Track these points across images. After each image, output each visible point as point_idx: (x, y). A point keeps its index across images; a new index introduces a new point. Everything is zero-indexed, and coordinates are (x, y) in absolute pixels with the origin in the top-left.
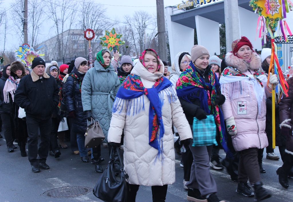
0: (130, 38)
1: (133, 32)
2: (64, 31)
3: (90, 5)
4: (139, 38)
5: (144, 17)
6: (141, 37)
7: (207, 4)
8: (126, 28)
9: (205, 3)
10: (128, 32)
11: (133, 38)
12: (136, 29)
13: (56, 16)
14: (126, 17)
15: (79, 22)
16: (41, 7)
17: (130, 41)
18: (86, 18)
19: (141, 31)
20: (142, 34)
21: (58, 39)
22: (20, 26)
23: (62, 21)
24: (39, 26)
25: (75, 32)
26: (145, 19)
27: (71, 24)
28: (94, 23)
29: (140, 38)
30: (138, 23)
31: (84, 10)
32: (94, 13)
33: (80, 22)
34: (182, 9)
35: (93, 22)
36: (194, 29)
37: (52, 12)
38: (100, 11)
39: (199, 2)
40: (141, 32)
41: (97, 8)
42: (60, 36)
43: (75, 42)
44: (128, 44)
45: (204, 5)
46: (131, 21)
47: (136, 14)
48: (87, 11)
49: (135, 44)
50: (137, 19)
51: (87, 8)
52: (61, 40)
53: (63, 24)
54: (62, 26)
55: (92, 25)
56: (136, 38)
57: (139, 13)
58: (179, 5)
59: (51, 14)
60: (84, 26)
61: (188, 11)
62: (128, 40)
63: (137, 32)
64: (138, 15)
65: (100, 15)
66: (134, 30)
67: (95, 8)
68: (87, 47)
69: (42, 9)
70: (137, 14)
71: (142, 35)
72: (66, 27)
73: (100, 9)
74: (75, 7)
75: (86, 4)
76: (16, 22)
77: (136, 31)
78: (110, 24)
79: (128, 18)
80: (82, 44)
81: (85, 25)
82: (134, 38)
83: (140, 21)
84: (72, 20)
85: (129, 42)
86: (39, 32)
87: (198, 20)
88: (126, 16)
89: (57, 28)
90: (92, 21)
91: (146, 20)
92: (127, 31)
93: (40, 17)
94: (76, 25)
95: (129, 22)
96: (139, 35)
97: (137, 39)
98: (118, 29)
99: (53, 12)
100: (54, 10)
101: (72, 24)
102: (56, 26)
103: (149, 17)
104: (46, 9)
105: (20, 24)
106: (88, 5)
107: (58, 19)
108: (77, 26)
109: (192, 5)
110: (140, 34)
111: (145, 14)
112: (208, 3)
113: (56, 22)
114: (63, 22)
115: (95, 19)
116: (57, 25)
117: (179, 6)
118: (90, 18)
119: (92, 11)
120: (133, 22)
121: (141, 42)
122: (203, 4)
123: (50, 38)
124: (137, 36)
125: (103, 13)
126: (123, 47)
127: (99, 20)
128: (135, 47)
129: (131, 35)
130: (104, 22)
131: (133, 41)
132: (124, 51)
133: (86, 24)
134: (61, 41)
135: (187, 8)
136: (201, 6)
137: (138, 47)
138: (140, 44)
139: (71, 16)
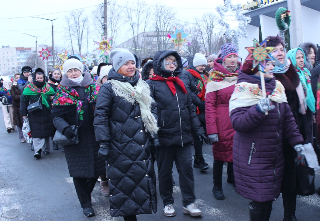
0: (200, 37)
1: (201, 33)
2: (139, 34)
3: (162, 9)
4: (208, 38)
5: (212, 18)
6: (209, 36)
7: (271, 4)
8: (195, 29)
9: (269, 3)
10: (197, 32)
11: (202, 37)
12: (204, 29)
13: (132, 20)
14: (195, 19)
15: (152, 25)
16: (118, 12)
17: (199, 41)
18: (159, 21)
19: (209, 31)
20: (210, 33)
21: (134, 41)
22: (100, 30)
23: (137, 24)
24: (117, 30)
25: (150, 34)
26: (213, 20)
27: (146, 26)
28: (166, 25)
29: (209, 37)
30: (206, 23)
31: (157, 13)
32: (166, 16)
33: (153, 24)
34: (247, 9)
35: (165, 24)
36: (258, 28)
37: (129, 17)
38: (171, 14)
39: (262, 2)
40: (209, 32)
41: (169, 11)
42: (136, 38)
43: (149, 43)
44: (197, 44)
45: (267, 5)
46: (200, 22)
47: (204, 15)
48: (159, 14)
49: (204, 44)
50: (205, 20)
51: (160, 11)
52: (137, 41)
53: (138, 27)
54: (137, 29)
55: (164, 27)
56: (205, 37)
57: (207, 14)
58: (244, 6)
59: (127, 19)
60: (157, 28)
61: (252, 11)
62: (197, 40)
63: (206, 32)
64: (206, 17)
65: (171, 18)
66: (203, 30)
67: (167, 11)
68: (160, 47)
69: (119, 14)
70: (205, 15)
71: (210, 35)
72: (141, 30)
73: (171, 12)
74: (148, 11)
75: (158, 8)
76: (97, 27)
77: (204, 31)
78: (180, 25)
79: (197, 20)
80: (156, 44)
81: (158, 28)
82: (203, 37)
83: (208, 22)
84: (146, 23)
85: (199, 42)
86: (117, 35)
87: (262, 18)
88: (195, 18)
89: (133, 31)
90: (164, 23)
91: (213, 21)
92: (197, 31)
93: (118, 22)
94: (150, 27)
95: (198, 23)
96: (207, 34)
97: (206, 39)
98: (188, 29)
99: (129, 16)
100: (130, 14)
101: (146, 27)
102: (132, 29)
103: (216, 18)
104: (123, 14)
105: (100, 29)
106: (161, 9)
107: (134, 23)
108: (151, 29)
109: (256, 5)
110: (208, 34)
111: (213, 15)
112: (271, 2)
113: (132, 26)
114: (138, 25)
115: (167, 21)
116: (133, 28)
117: (244, 7)
118: (163, 21)
119: (164, 15)
120: (201, 23)
121: (209, 41)
122: (267, 3)
123: (127, 40)
124: (205, 36)
125: (174, 16)
126: (193, 47)
127: (170, 22)
128: (204, 46)
129: (200, 35)
130: (175, 24)
131: (202, 40)
132: (194, 50)
133: (158, 26)
134: (137, 43)
135: (252, 9)
136: (265, 6)
137: (207, 46)
138: (209, 43)
139: (145, 19)
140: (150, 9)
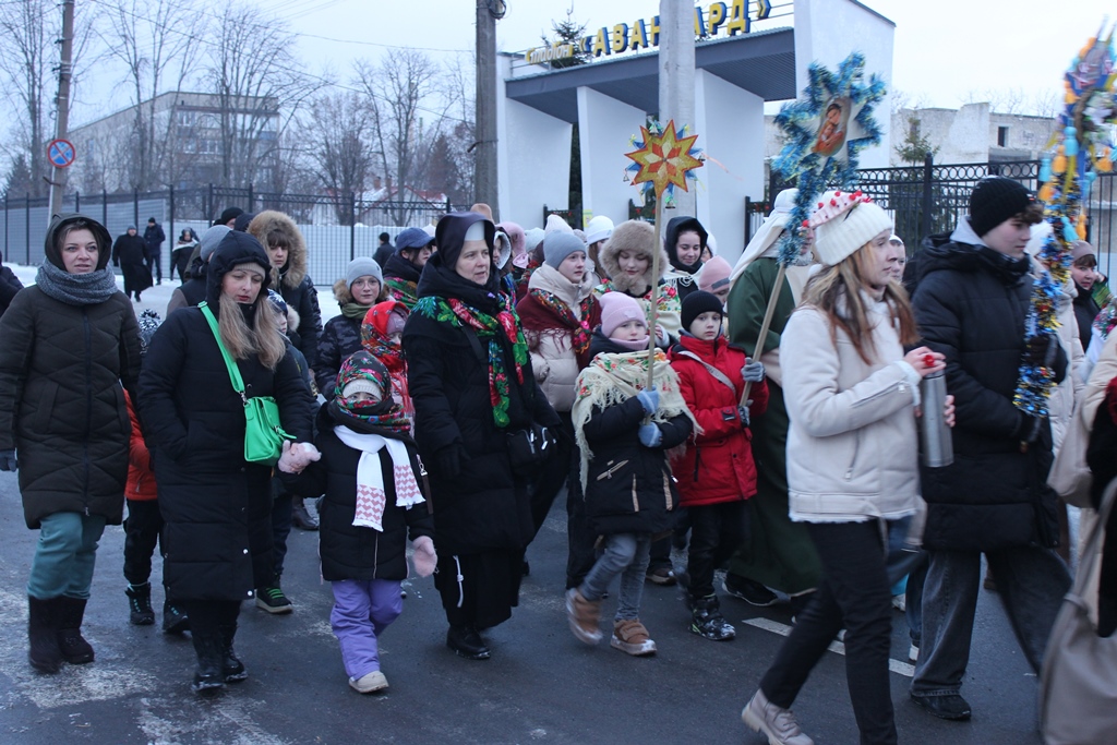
0: (369, 130)
1: (377, 114)
2: (158, 94)
3: (247, 20)
4: (397, 135)
5: (416, 69)
6: (404, 130)
7: (614, 56)
8: (356, 99)
9: (608, 53)
10: (361, 112)
11: (379, 131)
12: (388, 104)
13: (134, 48)
14: (357, 66)
15: (207, 72)
16: (89, 16)
17: (366, 142)
18: (231, 61)
19: (403, 111)
20: (406, 116)
21: (138, 121)
22: (16, 73)
23: (152, 64)
24: (79, 78)
25: (190, 101)
26: (419, 75)
27: (183, 76)
28: (257, 76)
29: (400, 132)
30: (396, 85)
31: (227, 33)
32: (257, 46)
33: (212, 70)
34: (541, 64)
35: (252, 74)
36: (571, 126)
37: (125, 36)
38: (277, 42)
39: (590, 46)
40: (404, 116)
41: (269, 31)
42: (146, 111)
43: (190, 134)
44: (359, 151)
45: (604, 58)
46: (375, 79)
47: (391, 57)
48: (235, 36)
49: (382, 153)
50: (393, 73)
51: (237, 28)
52: (149, 126)
53: (156, 76)
54: (152, 82)
55: (250, 82)
56: (388, 131)
57: (399, 54)
58: (530, 52)
59: (120, 41)
60: (224, 84)
61: (557, 71)
62: (360, 138)
63: (392, 114)
64: (398, 62)
65: (275, 54)
66: (382, 108)
67: (263, 30)
68: (230, 151)
69: (91, 24)
70: (395, 56)
71: (407, 126)
73: (277, 34)
74: (198, 23)
75: (233, 15)
76: (6, 60)
77: (387, 111)
78: (306, 83)
79: (366, 70)
80: (213, 139)
81: (227, 84)
82: (382, 131)
83: (404, 81)
84: (187, 63)
85: (365, 145)
86: (77, 95)
87: (585, 99)
88: (358, 63)
89: (138, 86)
90: (249, 70)
91: (421, 79)
92: (360, 108)
93: (84, 49)
94: (199, 79)
95: (368, 80)
96: (396, 122)
97: (391, 138)
98: (332, 100)
99: (127, 32)
100: (131, 28)
101: (185, 77)
102: (133, 77)
103: (430, 68)
104: (103, 24)
105: (18, 67)
106: (241, 19)
107: (141, 59)
108: (200, 82)
109: (569, 54)
110: (399, 120)
111: (420, 60)
112: (618, 52)
113: (135, 68)
114: (156, 67)
115: (261, 64)
116: (137, 76)
117: (532, 55)
118: (245, 62)
119: (250, 41)
120: (380, 83)
121: (402, 146)
122: (603, 54)
123: (108, 112)
124: (390, 128)
125: (286, 48)
126: (343, 159)
127: (272, 68)
128: (381, 160)
129: (371, 123)
130: (288, 77)
131: (378, 140)
132: (345, 172)
133: (229, 79)
134: (148, 129)
135: (555, 63)
136: (596, 60)
137: (393, 160)
138: (400, 153)
139: (184, 50)
140: (205, 17)
